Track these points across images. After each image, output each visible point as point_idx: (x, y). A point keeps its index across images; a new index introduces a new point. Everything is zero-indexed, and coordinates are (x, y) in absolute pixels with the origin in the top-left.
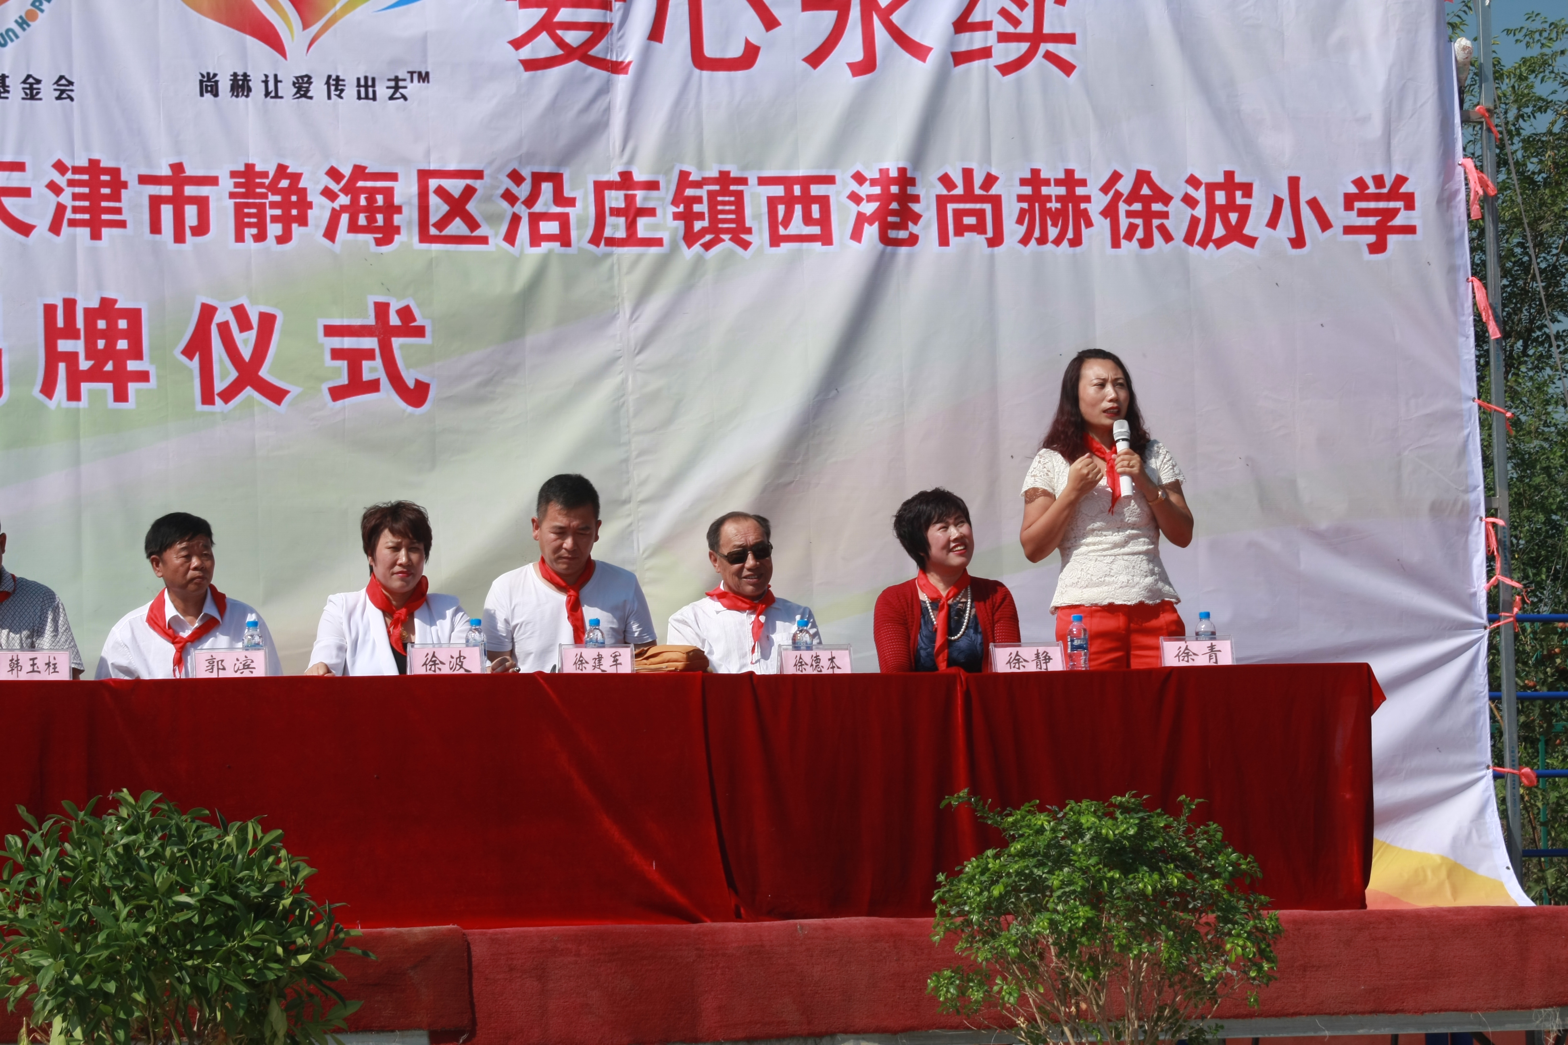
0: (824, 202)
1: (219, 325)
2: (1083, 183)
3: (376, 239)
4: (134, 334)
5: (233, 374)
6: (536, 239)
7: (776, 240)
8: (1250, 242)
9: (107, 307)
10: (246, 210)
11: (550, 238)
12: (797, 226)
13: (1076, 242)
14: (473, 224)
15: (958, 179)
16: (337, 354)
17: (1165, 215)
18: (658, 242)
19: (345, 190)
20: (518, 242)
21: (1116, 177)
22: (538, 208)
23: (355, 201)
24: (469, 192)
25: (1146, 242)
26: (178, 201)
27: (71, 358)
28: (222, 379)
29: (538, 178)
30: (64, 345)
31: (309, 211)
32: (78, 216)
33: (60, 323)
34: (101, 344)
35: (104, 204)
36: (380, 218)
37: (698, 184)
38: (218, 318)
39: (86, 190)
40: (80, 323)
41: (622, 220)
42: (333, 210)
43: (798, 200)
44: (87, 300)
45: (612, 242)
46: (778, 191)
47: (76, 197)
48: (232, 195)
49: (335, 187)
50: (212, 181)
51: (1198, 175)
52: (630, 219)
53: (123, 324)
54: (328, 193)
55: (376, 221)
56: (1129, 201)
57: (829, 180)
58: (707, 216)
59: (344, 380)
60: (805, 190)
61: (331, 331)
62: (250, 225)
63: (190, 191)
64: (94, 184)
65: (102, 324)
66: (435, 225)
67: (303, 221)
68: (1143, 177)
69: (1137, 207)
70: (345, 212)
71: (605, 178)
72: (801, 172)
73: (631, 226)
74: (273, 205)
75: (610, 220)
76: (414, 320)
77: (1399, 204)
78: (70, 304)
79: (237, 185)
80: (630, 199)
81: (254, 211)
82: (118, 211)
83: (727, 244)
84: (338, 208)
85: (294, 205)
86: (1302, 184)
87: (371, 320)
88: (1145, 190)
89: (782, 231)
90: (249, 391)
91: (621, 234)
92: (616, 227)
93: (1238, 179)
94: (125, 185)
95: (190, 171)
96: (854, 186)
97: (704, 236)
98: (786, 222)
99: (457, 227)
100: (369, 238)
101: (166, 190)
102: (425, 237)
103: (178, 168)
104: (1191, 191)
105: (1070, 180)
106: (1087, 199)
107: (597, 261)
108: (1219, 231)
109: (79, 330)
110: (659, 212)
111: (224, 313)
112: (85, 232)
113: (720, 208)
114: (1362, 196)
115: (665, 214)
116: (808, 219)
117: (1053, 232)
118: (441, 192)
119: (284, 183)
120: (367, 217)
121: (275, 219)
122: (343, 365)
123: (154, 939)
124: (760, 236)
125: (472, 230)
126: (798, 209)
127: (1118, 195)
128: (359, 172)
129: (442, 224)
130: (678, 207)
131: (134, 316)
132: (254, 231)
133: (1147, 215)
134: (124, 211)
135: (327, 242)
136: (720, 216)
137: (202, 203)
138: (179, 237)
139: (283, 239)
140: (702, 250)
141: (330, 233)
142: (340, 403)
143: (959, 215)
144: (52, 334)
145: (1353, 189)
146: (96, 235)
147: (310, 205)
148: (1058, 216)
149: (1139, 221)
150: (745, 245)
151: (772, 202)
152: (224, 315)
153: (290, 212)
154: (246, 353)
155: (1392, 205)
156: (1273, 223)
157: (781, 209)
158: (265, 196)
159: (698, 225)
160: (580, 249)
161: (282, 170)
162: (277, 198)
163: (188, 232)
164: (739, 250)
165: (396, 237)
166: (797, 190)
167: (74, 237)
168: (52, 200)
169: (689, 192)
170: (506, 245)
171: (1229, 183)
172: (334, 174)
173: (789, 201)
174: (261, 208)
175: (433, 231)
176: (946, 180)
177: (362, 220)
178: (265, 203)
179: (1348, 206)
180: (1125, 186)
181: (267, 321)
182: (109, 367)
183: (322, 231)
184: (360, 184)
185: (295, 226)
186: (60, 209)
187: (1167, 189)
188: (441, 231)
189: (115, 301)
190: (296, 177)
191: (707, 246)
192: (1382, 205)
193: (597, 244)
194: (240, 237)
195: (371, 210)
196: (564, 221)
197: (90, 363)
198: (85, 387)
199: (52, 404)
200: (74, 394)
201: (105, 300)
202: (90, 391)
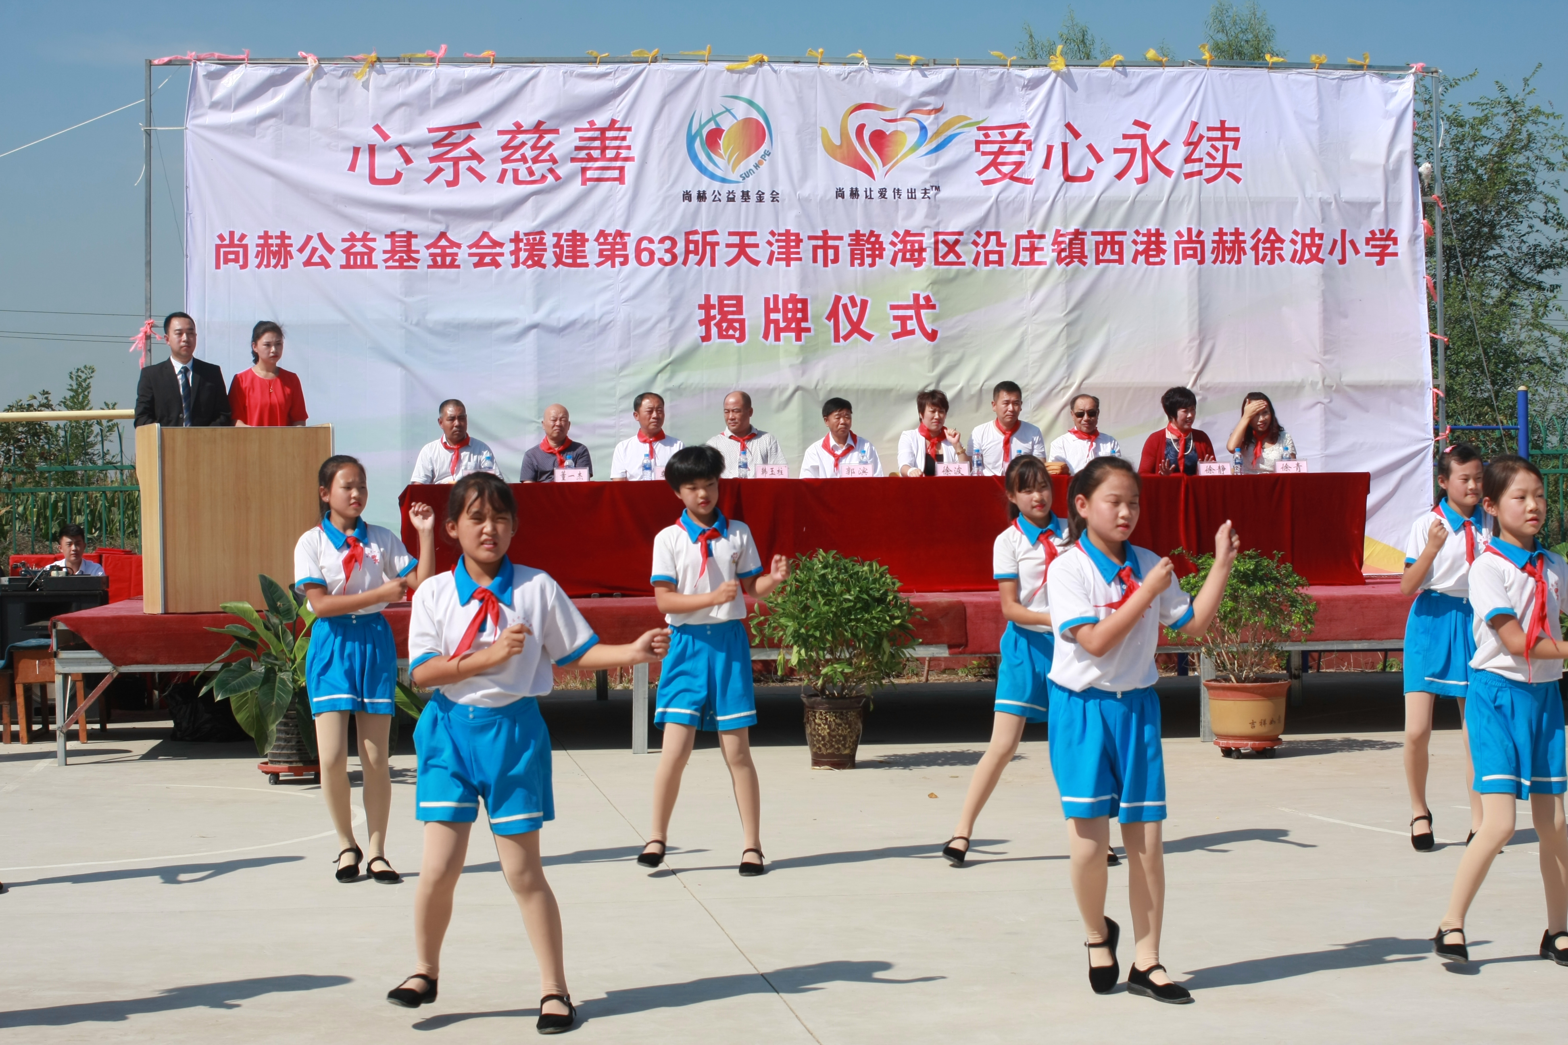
0: (1121, 244)
1: (843, 305)
2: (1243, 234)
3: (915, 264)
4: (804, 310)
5: (849, 328)
6: (987, 262)
7: (1098, 261)
8: (1322, 261)
9: (792, 297)
10: (856, 252)
11: (994, 262)
12: (1108, 255)
13: (1239, 262)
14: (958, 256)
15: (1185, 233)
16: (896, 318)
17: (1281, 249)
18: (1045, 263)
19: (900, 242)
20: (979, 264)
21: (1258, 231)
22: (989, 248)
23: (905, 246)
24: (957, 242)
25: (1272, 262)
26: (825, 248)
27: (776, 322)
28: (844, 330)
29: (989, 234)
30: (773, 316)
31: (884, 252)
32: (779, 257)
33: (772, 306)
34: (790, 315)
35: (792, 250)
36: (916, 254)
37: (1062, 235)
38: (842, 302)
39: (784, 244)
40: (780, 306)
41: (1028, 253)
42: (895, 251)
43: (1109, 243)
44: (784, 295)
45: (1022, 263)
46: (1101, 238)
47: (779, 247)
48: (850, 245)
49: (896, 240)
50: (840, 238)
51: (1298, 230)
52: (1031, 253)
53: (800, 306)
54: (893, 244)
55: (915, 256)
56: (1264, 243)
57: (1124, 233)
58: (1067, 250)
59: (899, 330)
60: (1113, 238)
61: (893, 307)
62: (857, 259)
63: (830, 243)
64: (788, 241)
65: (790, 306)
66: (941, 257)
67: (881, 256)
68: (1272, 231)
69: (1268, 245)
70: (900, 252)
71: (1021, 233)
72: (1111, 230)
73: (1032, 255)
74: (868, 249)
75: (1022, 253)
76: (931, 302)
77: (1390, 243)
78: (776, 297)
79: (852, 240)
80: (1032, 244)
81: (859, 252)
82: (798, 253)
83: (1076, 263)
84: (897, 250)
85: (877, 249)
86: (1347, 233)
87: (911, 302)
88: (1272, 237)
89: (1101, 257)
90: (856, 335)
91: (1028, 259)
92: (1025, 256)
93: (1317, 231)
94: (801, 241)
95: (830, 234)
96: (1135, 237)
97: (1066, 260)
98: (1103, 253)
99: (951, 258)
100: (911, 264)
101: (820, 243)
102: (937, 263)
103: (825, 232)
104: (1294, 237)
105: (1237, 233)
106: (1244, 242)
107: (1016, 272)
108: (1307, 256)
109: (780, 309)
110: (1045, 249)
112: (783, 263)
113: (1073, 246)
114: (1374, 238)
115: (1048, 250)
116: (1113, 252)
117: (1228, 258)
118: (944, 242)
119: (873, 239)
120: (910, 254)
121: (868, 256)
122: (898, 323)
123: (835, 614)
124: (1091, 259)
125: (959, 259)
126: (1109, 247)
127: (1259, 240)
128: (907, 233)
129: (944, 256)
130: (1054, 246)
131: (804, 302)
132: (859, 261)
133: (1273, 249)
134: (801, 253)
135: (892, 266)
136: (1074, 250)
137: (836, 249)
138: (826, 264)
139: (872, 265)
140: (1065, 266)
141: (893, 262)
142: (897, 340)
143: (1184, 249)
144: (768, 311)
145: (1370, 236)
146: (788, 265)
147: (884, 249)
148: (1231, 250)
149: (1268, 252)
150: (1084, 264)
151: (1097, 244)
152: (845, 300)
153: (875, 252)
154: (855, 318)
155: (1388, 243)
156: (1331, 252)
157: (1101, 247)
158: (864, 245)
159: (1063, 254)
160: (1008, 267)
161: (872, 233)
162: (870, 246)
163: (830, 262)
164: (1082, 266)
165: (924, 263)
166: (1109, 238)
167: (778, 266)
168: (769, 249)
169: (1060, 239)
170: (973, 265)
171: (1312, 233)
172: (896, 234)
173: (1105, 243)
174: (863, 250)
175: (941, 260)
176: (1179, 234)
177: (908, 256)
178: (864, 248)
179: (1367, 243)
180: (1262, 236)
181: (864, 303)
182: (793, 325)
183: (890, 261)
184: (908, 238)
185: (877, 259)
186: (772, 253)
187: (1283, 237)
188: (944, 260)
189: (796, 295)
190: (878, 236)
191: (1067, 264)
192: (1382, 243)
193: (1016, 264)
194: (852, 265)
195: (913, 251)
196: (1000, 253)
197: (785, 324)
198: (782, 335)
199: (768, 343)
200: (777, 338)
201: (791, 295)
202: (785, 337)
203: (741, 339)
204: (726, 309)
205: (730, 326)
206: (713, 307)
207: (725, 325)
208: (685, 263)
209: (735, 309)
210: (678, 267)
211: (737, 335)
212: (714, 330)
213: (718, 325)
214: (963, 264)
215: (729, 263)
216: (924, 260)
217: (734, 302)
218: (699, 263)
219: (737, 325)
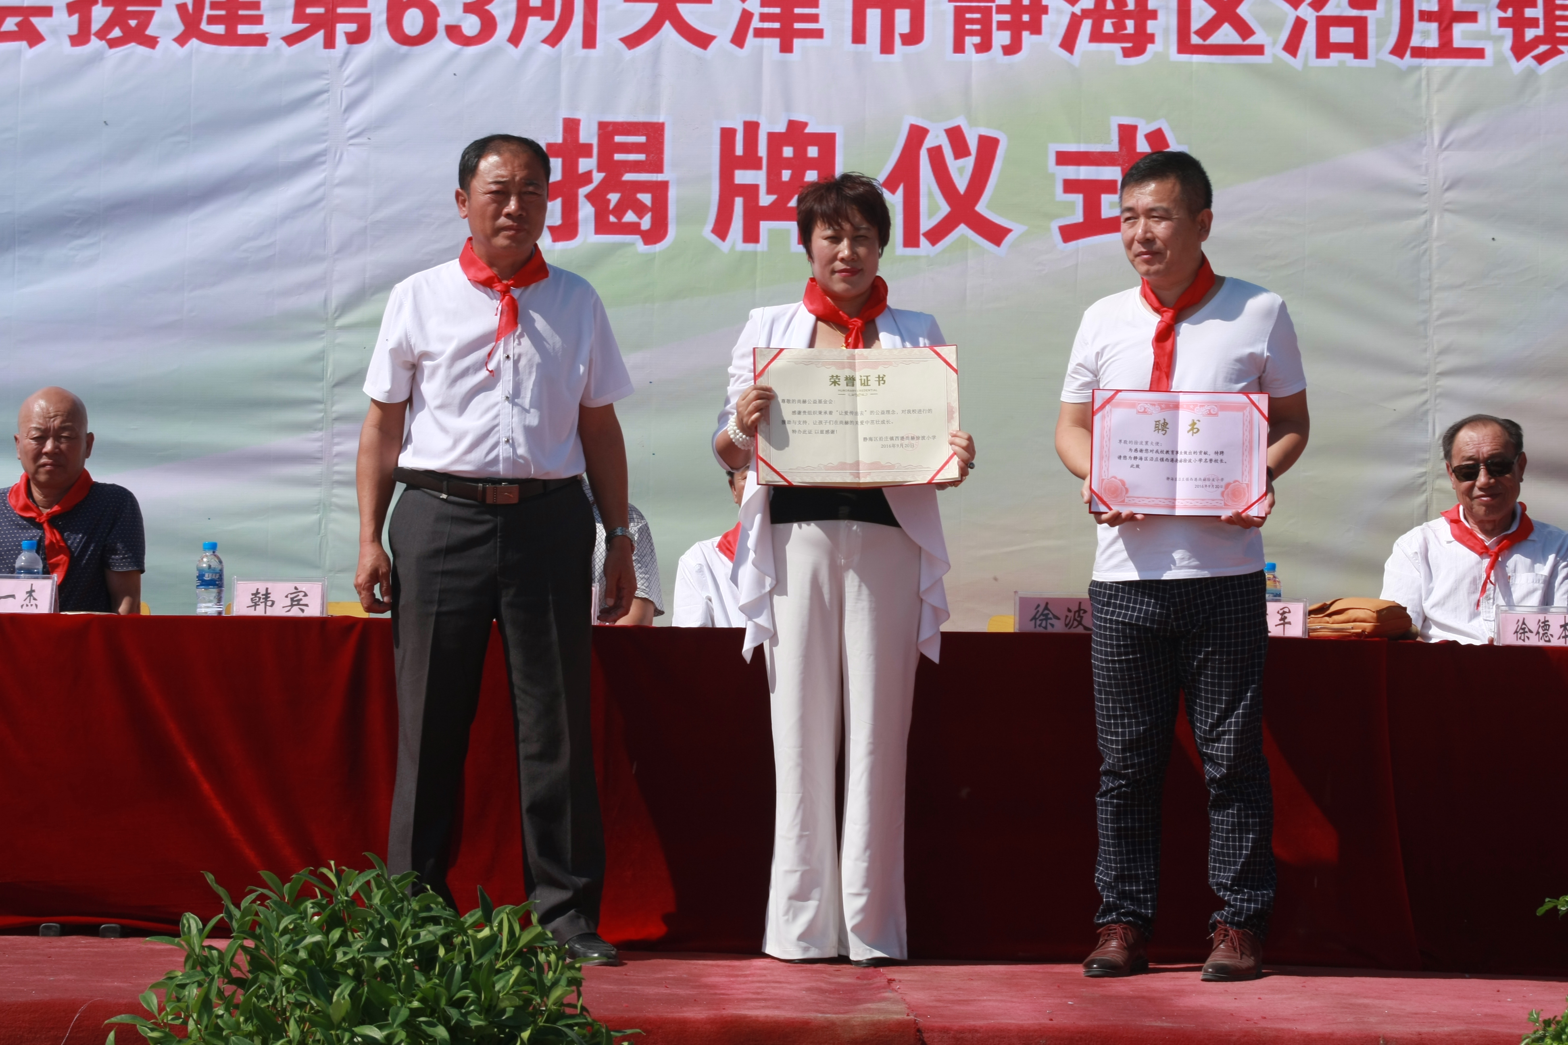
1: (930, 150)
3: (1123, 49)
4: (825, 163)
5: (945, 209)
6: (1324, 48)
9: (795, 128)
10: (968, 16)
11: (1342, 48)
14: (1244, 30)
16: (1071, 186)
18: (1478, 53)
20: (1301, 52)
22: (1329, 10)
23: (1100, 4)
27: (750, 191)
28: (930, 215)
30: (742, 177)
31: (1044, 17)
32: (767, 25)
33: (739, 150)
34: (786, 175)
35: (798, 10)
36: (1130, 26)
38: (929, 142)
40: (762, 151)
41: (1434, 26)
42: (1074, 15)
44: (772, 123)
45: (1420, 52)
52: (1444, 25)
53: (813, 152)
55: (1125, 28)
58: (1541, 22)
59: (1078, 217)
61: (1064, 158)
62: (972, 33)
65: (788, 152)
66: (1197, 33)
67: (1036, 28)
70: (1087, 17)
73: (1445, 33)
74: (1000, 9)
75: (1418, 26)
76: (1168, 146)
78: (751, 128)
80: (1445, 2)
81: (978, 16)
82: (814, 18)
84: (1079, 13)
85: (1027, 9)
87: (1113, 146)
90: (962, 230)
91: (1433, 42)
92: (1426, 34)
97: (1536, 47)
99: (1226, 35)
100: (1116, 48)
102: (1185, 46)
107: (1402, 75)
109: (761, 159)
110: (1481, 17)
111: (937, 136)
112: (775, 42)
113: (1558, 13)
115: (1488, 19)
120: (1114, 24)
121: (1002, 26)
122: (1078, 199)
125: (1244, 38)
129: (1207, 30)
130: (1505, 11)
131: (827, 142)
132: (977, 40)
134: (821, 18)
135: (1064, 53)
136: (1559, 23)
137: (915, 7)
138: (887, 47)
139: (1012, 49)
140: (1534, 63)
141: (1068, 43)
142: (1073, 244)
144: (729, 163)
146: (786, 48)
147: (1045, 10)
152: (935, 138)
153: (1021, 18)
154: (961, 184)
159: (1530, 34)
160: (1378, 61)
162: (1006, 2)
163: (898, 40)
165: (1150, 47)
167: (761, 48)
168: (736, 6)
170: (1286, 56)
174: (987, 12)
175: (1195, 40)
177: (1108, 27)
178: (991, 7)
181: (988, 146)
183: (1059, 39)
185: (1026, 34)
186: (746, 17)
188: (1205, 40)
189: (805, 125)
191: (1541, 59)
193: (1401, 56)
194: (959, 47)
195: (1120, 15)
196: (1360, 26)
197: (772, 198)
198: (765, 226)
199: (725, 246)
200: (751, 235)
201: (792, 124)
202: (770, 231)
203: (655, 234)
204: (618, 157)
205: (629, 202)
206: (586, 150)
207: (614, 198)
208: (515, 38)
209: (641, 157)
210: (498, 49)
211: (646, 223)
212: (586, 211)
213: (597, 198)
214: (1258, 50)
215: (632, 41)
216: (1151, 39)
217: (642, 139)
218: (554, 39)
219: (646, 198)
